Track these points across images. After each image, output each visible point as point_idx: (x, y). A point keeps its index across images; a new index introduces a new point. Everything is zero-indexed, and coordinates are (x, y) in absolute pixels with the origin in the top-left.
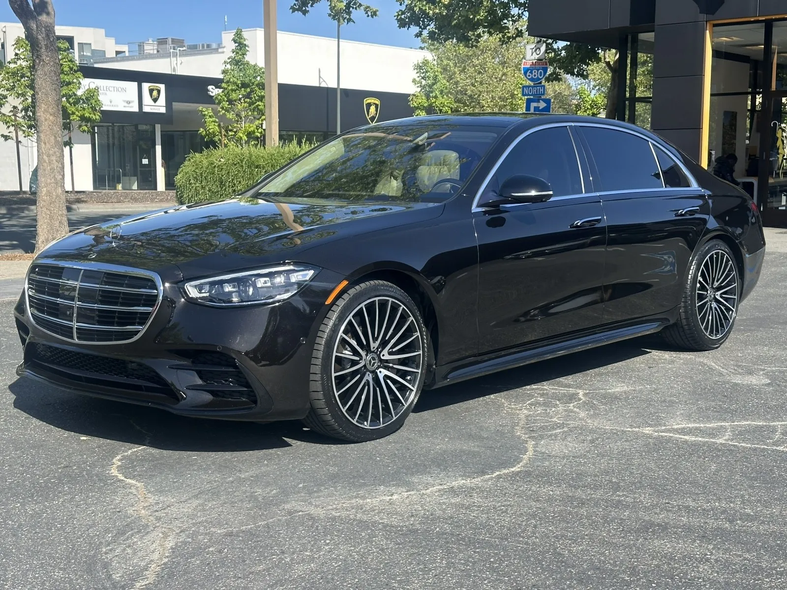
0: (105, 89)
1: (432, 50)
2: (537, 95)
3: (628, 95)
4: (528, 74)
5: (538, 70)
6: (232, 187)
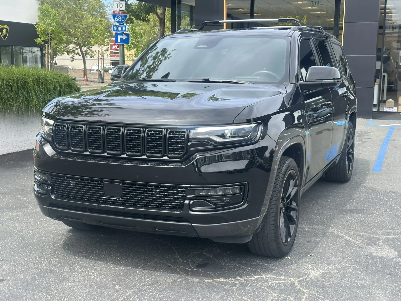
2: (121, 31)
4: (116, 19)
5: (121, 17)
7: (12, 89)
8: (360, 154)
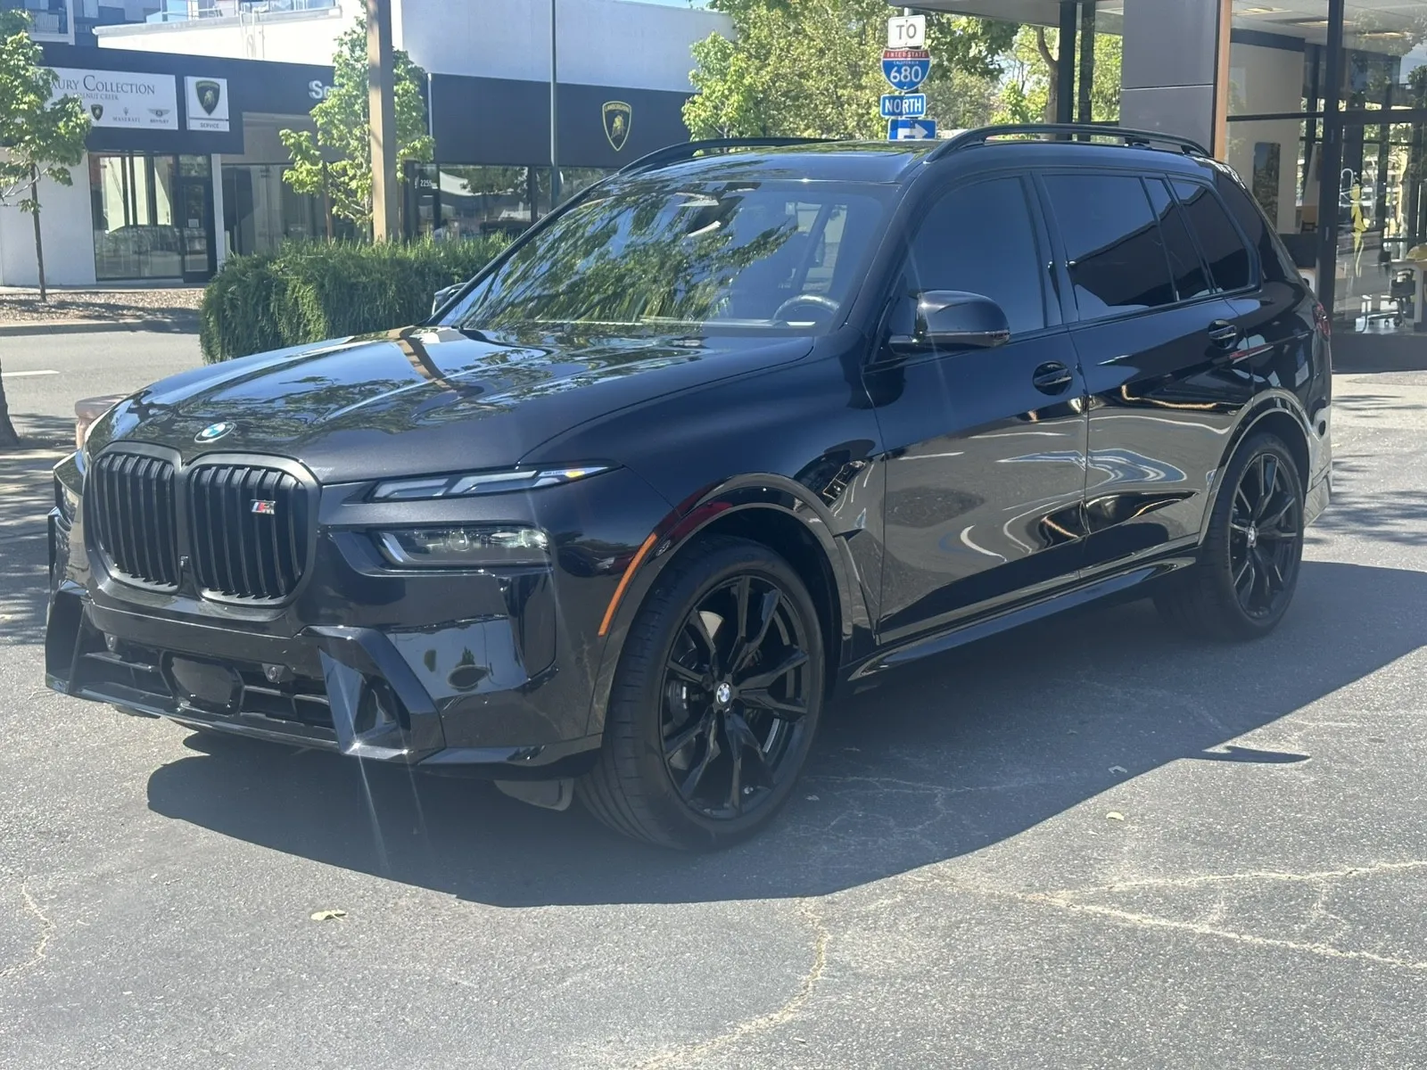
0: (114, 88)
2: (910, 113)
4: (893, 74)
5: (911, 68)
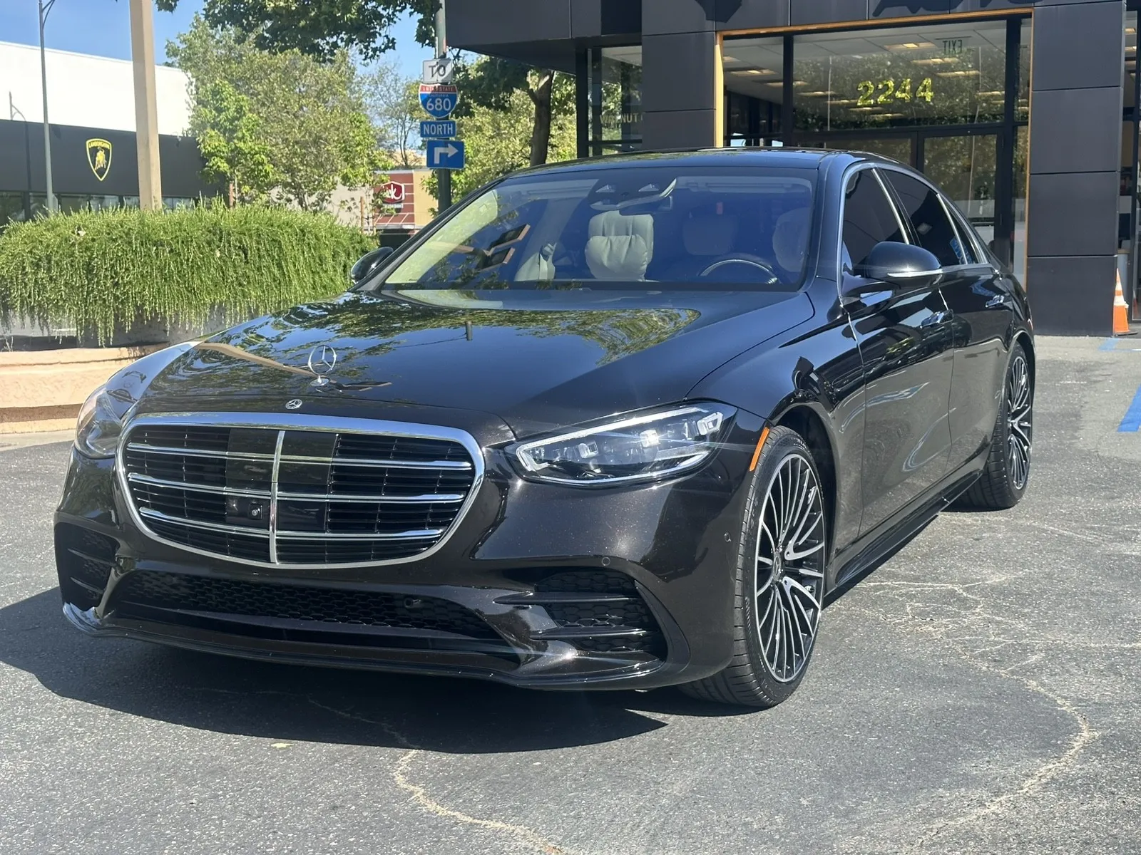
1: (186, 69)
2: (444, 135)
3: (590, 138)
4: (428, 104)
5: (443, 99)
6: (112, 277)
7: (246, 257)
8: (1086, 403)
